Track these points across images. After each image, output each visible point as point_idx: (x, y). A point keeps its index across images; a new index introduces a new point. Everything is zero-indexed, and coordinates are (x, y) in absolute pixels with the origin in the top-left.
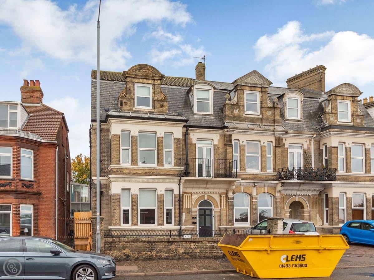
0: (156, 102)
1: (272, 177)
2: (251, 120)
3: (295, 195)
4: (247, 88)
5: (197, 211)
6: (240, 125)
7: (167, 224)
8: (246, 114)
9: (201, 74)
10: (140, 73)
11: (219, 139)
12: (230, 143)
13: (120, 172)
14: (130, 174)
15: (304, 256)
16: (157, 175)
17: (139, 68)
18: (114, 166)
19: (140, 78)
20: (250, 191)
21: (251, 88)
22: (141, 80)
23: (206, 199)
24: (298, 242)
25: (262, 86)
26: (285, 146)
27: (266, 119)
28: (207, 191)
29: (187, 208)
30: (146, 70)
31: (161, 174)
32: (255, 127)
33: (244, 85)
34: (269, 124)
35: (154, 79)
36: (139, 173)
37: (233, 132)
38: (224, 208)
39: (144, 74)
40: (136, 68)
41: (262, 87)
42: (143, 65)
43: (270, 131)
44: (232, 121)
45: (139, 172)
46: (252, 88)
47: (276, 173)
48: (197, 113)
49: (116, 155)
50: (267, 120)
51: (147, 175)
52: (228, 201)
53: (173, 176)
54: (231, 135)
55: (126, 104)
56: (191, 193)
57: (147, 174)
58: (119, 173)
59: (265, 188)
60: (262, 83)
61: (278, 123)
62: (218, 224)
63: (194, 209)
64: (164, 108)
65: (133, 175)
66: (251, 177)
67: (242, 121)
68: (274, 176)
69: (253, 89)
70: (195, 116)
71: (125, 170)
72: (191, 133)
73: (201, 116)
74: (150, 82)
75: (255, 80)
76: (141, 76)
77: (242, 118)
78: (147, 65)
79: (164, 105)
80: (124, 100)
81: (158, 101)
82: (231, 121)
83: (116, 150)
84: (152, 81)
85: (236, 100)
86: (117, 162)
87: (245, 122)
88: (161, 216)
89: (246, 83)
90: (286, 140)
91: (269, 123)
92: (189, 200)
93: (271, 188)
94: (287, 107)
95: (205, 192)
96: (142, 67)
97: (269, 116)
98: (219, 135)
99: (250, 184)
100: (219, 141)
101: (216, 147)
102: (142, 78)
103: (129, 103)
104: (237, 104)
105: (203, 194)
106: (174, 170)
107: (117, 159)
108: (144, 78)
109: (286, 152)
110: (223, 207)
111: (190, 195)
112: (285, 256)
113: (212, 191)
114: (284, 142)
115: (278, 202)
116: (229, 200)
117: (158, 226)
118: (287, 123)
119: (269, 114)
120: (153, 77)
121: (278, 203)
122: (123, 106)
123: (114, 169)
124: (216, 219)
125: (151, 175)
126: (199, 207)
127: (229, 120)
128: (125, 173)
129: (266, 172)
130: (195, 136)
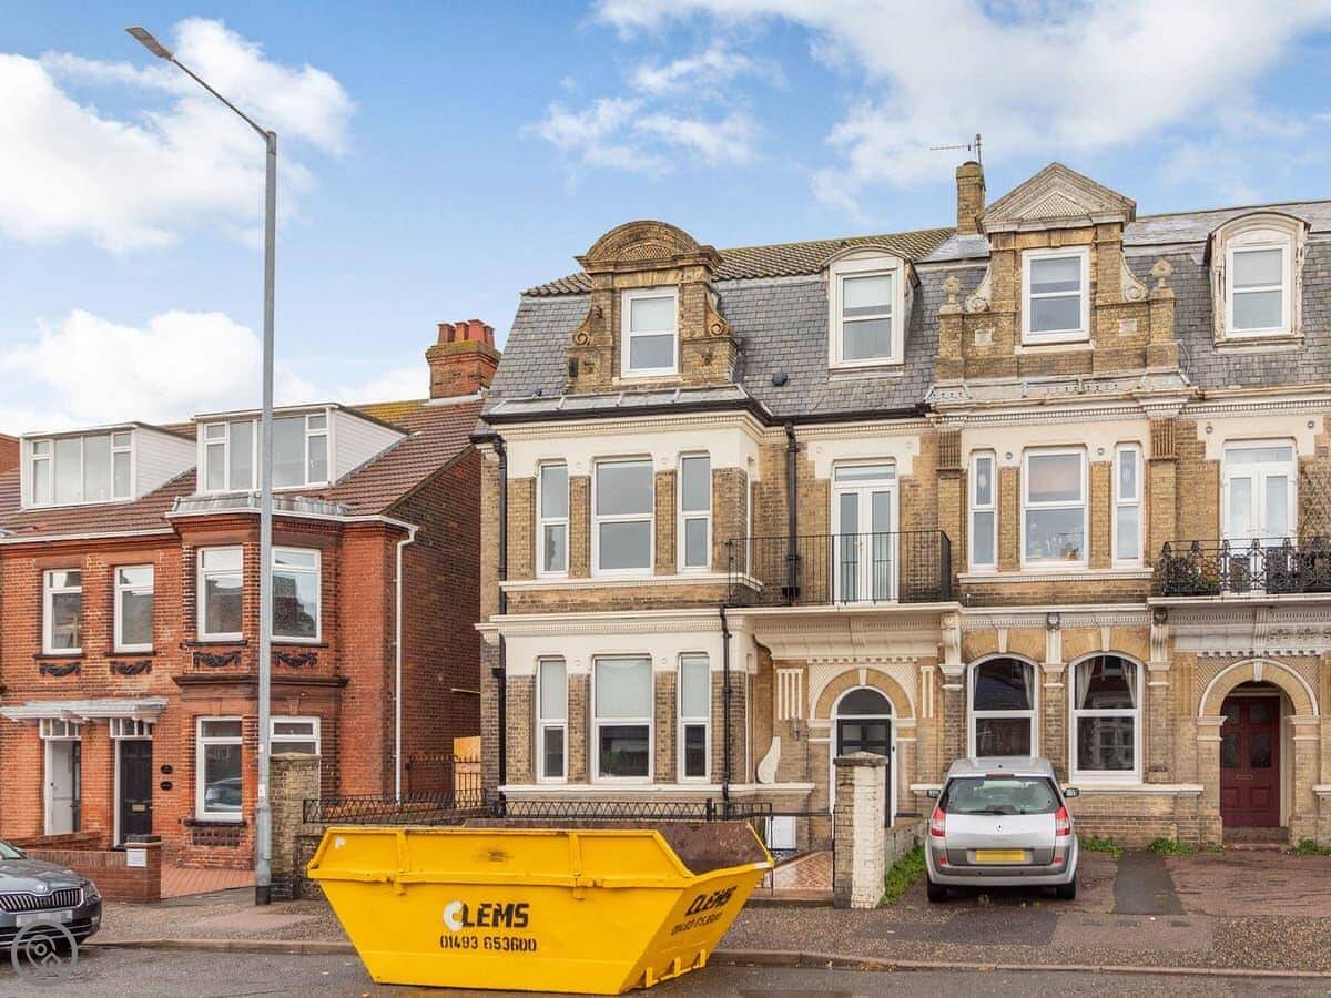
0: (689, 348)
1: (1138, 585)
2: (1048, 365)
3: (1246, 654)
4: (1033, 240)
5: (828, 730)
6: (992, 390)
7: (690, 778)
8: (1027, 346)
9: (968, 206)
10: (632, 254)
11: (918, 454)
12: (953, 467)
13: (533, 603)
14: (562, 606)
15: (522, 910)
16: (650, 604)
17: (630, 236)
18: (515, 583)
19: (636, 272)
20: (1038, 649)
21: (1050, 238)
22: (640, 279)
23: (863, 684)
24: (496, 856)
25: (1096, 221)
26: (1204, 452)
27: (1107, 353)
28: (861, 653)
29: (787, 718)
30: (654, 241)
31: (665, 603)
32: (1059, 391)
33: (1016, 233)
34: (1122, 373)
35: (681, 268)
36: (591, 604)
37: (961, 424)
38: (931, 715)
39: (649, 256)
40: (616, 239)
41: (1095, 226)
42: (637, 224)
43: (1117, 400)
44: (961, 380)
45: (591, 600)
46: (1055, 236)
47: (1152, 570)
48: (842, 366)
49: (519, 547)
50: (1116, 356)
51: (617, 607)
52: (944, 690)
53: (704, 607)
54: (956, 436)
55: (589, 367)
56: (805, 666)
57: (618, 604)
58: (529, 607)
59: (1100, 634)
60: (1096, 209)
61: (1161, 363)
62: (909, 778)
63: (814, 723)
64: (715, 366)
65: (572, 611)
66: (1041, 591)
67: (1005, 375)
68: (1142, 582)
69: (1056, 239)
70: (833, 379)
71: (549, 595)
72: (811, 446)
73: (854, 377)
74: (671, 277)
75: (1061, 203)
76: (637, 263)
77: (1004, 365)
78: (650, 224)
79: (715, 353)
80: (583, 357)
81: (694, 341)
82: (953, 382)
83: (520, 529)
84: (677, 274)
85: (988, 297)
86: (523, 571)
87: (1015, 378)
88: (663, 750)
89: (1021, 221)
90: (1209, 429)
91: (1123, 367)
92: (797, 689)
93: (1128, 631)
94: (1230, 290)
95: (855, 660)
96: (637, 232)
97: (1125, 338)
98: (916, 441)
99: (1035, 619)
100: (917, 461)
101: (907, 487)
102: (643, 271)
103: (597, 362)
104: (988, 309)
105: (849, 668)
106: (709, 587)
107: (522, 562)
108: (648, 271)
109: (1209, 477)
110: (928, 715)
111: (800, 671)
112: (457, 907)
113: (883, 652)
114: (1199, 439)
115: (1160, 686)
116: (945, 686)
117: (655, 783)
118: (1222, 356)
119: (1127, 329)
120: (675, 258)
121: (1157, 693)
122: (581, 377)
123: (514, 595)
124: (904, 760)
125: (630, 609)
126: (839, 713)
127: (948, 378)
128: (549, 606)
129: (1110, 566)
130: (823, 451)
